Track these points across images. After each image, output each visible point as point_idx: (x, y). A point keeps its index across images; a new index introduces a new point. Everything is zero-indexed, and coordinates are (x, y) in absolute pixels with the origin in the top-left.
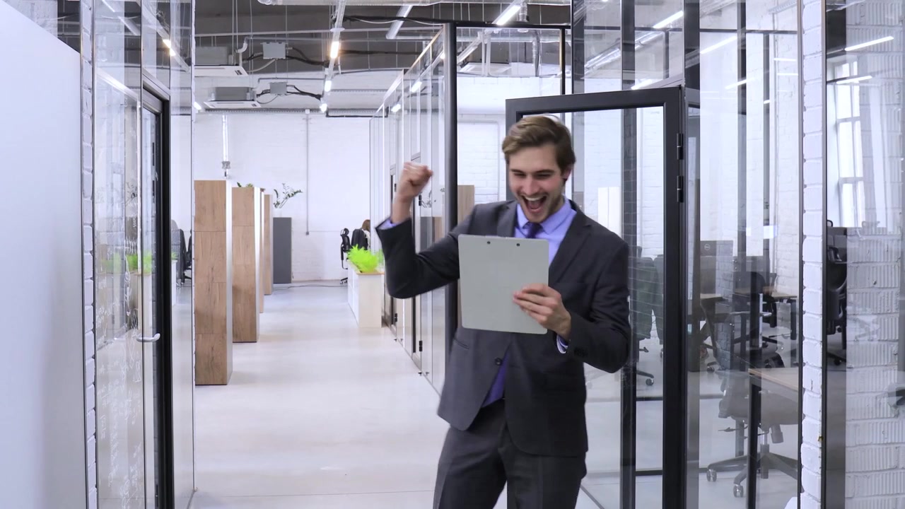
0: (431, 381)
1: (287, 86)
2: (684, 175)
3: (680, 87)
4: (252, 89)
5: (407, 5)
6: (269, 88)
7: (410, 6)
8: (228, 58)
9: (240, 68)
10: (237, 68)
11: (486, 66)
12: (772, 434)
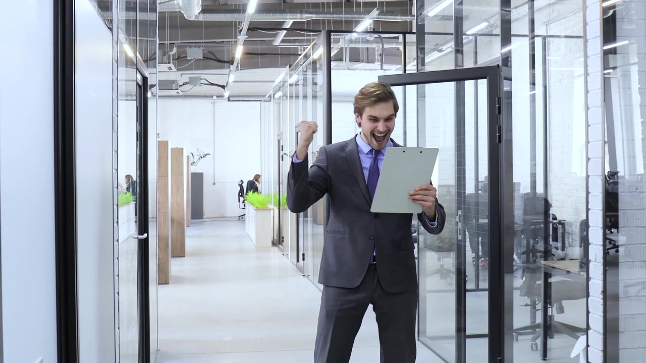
0: (312, 280)
1: (201, 79)
2: (501, 125)
3: (498, 66)
4: (176, 81)
5: (290, 21)
6: (188, 81)
7: (291, 21)
8: (163, 58)
9: (171, 65)
10: (169, 65)
11: (346, 63)
12: (556, 308)
